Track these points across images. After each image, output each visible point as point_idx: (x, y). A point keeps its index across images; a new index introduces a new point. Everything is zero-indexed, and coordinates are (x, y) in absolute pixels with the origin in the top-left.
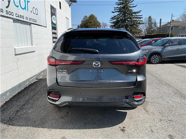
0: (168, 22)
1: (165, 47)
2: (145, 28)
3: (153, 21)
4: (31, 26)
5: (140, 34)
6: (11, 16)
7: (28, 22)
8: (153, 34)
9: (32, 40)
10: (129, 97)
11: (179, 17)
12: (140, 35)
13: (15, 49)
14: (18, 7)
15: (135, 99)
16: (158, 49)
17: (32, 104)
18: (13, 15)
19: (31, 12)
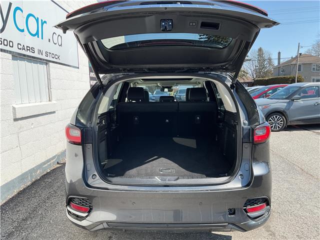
0: (292, 58)
1: (293, 100)
2: (253, 67)
3: (266, 56)
4: (49, 66)
5: (244, 77)
6: (8, 48)
7: (44, 60)
8: (267, 78)
9: (51, 91)
10: (236, 211)
11: (311, 48)
12: (244, 79)
13: (14, 108)
14: (23, 31)
15: (248, 214)
16: (281, 104)
17: (42, 218)
18: (12, 47)
19: (49, 41)
